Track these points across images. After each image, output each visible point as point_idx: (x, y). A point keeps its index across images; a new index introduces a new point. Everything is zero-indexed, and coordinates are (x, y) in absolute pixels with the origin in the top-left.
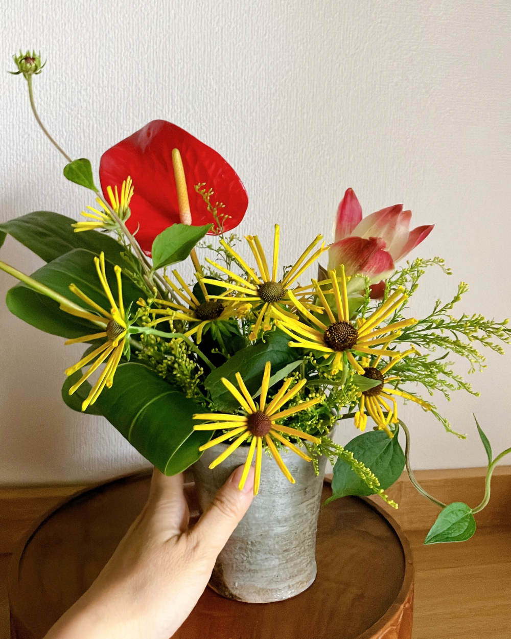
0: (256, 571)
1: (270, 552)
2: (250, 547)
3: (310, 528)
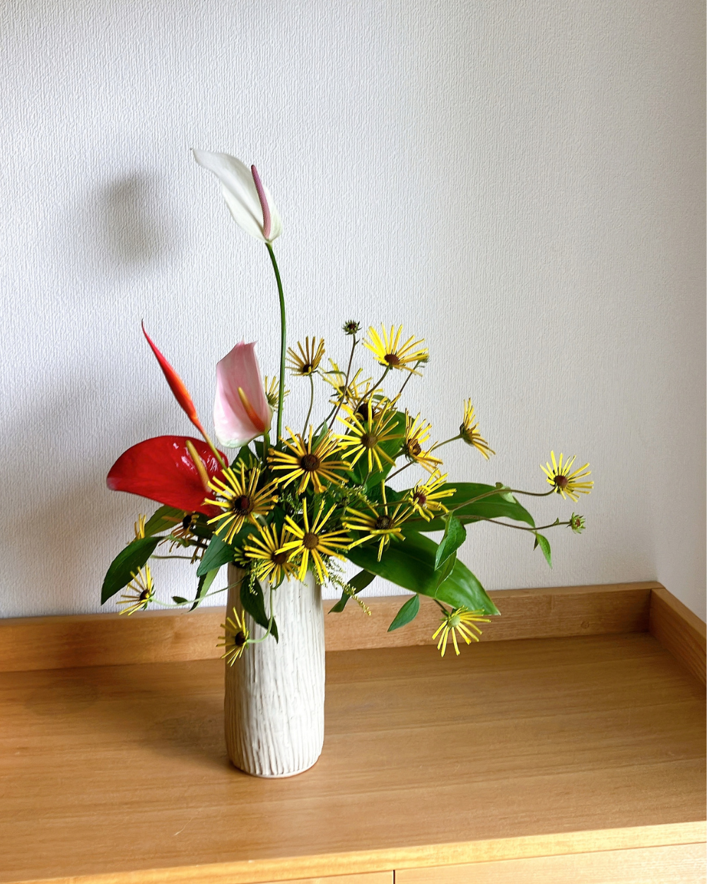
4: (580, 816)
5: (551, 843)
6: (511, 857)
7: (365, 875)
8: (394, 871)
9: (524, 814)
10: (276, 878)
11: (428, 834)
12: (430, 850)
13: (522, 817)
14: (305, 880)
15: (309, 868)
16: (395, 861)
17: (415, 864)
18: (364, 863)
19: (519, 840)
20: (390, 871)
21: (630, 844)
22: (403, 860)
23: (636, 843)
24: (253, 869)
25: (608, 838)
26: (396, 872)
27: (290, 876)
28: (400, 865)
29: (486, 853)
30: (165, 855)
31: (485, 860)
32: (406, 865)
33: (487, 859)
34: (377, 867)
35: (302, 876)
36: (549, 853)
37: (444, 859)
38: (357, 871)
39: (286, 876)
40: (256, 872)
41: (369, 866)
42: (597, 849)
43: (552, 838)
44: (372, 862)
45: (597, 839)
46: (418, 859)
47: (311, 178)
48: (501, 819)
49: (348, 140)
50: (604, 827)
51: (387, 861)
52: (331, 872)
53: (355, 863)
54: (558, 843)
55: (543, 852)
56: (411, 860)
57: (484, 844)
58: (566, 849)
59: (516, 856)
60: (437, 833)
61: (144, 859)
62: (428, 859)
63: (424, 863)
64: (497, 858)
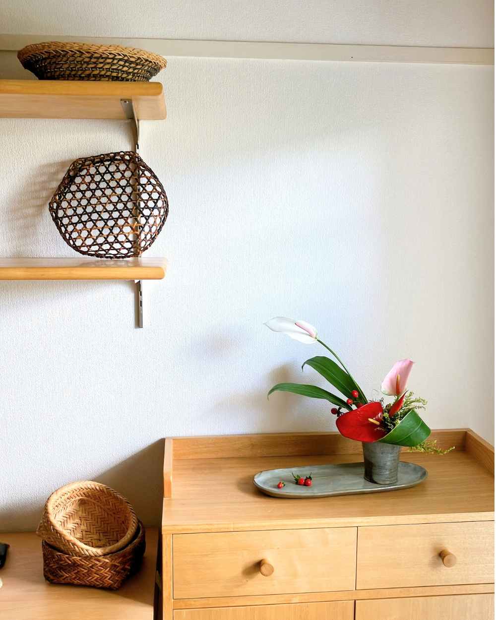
12: (372, 519)
14: (323, 529)
18: (346, 523)
20: (356, 527)
22: (361, 522)
28: (360, 525)
34: (351, 525)
44: (349, 523)
51: (355, 522)
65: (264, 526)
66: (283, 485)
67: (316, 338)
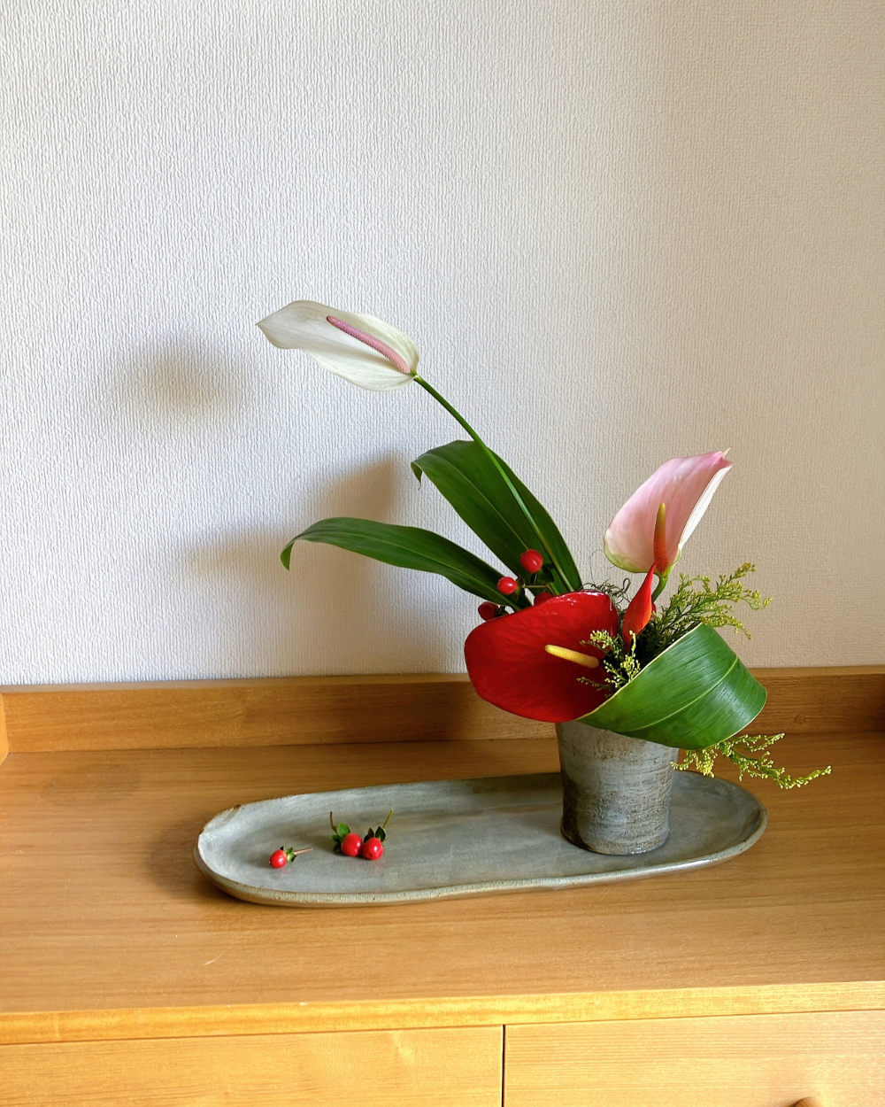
0: (606, 826)
1: (620, 810)
2: (601, 804)
3: (660, 795)
4: (772, 964)
5: (727, 999)
6: (670, 1015)
7: (463, 1029)
8: (504, 1026)
9: (692, 959)
10: (338, 1028)
11: (555, 978)
12: (555, 1000)
13: (690, 962)
14: (380, 1033)
15: (385, 1016)
16: (504, 1013)
17: (534, 1018)
18: (461, 1013)
19: (681, 992)
20: (500, 1025)
21: (840, 1006)
22: (517, 1012)
23: (850, 1004)
24: (307, 1014)
25: (810, 996)
26: (507, 1027)
27: (358, 1026)
28: (512, 1019)
29: (634, 1008)
30: (187, 989)
31: (633, 1017)
32: (521, 1018)
33: (636, 1017)
34: (480, 1020)
35: (376, 1027)
36: (725, 1012)
37: (574, 1013)
38: (452, 1025)
39: (352, 1026)
40: (311, 1019)
41: (469, 1017)
42: (793, 1010)
43: (731, 991)
44: (473, 1013)
45: (794, 996)
46: (538, 1012)
47: (432, 84)
48: (659, 963)
49: (486, 28)
50: (805, 981)
51: (494, 1012)
52: (415, 1024)
53: (448, 1014)
54: (738, 1000)
55: (716, 1011)
56: (527, 1012)
57: (631, 995)
58: (748, 1008)
59: (679, 1014)
60: (568, 978)
61: (157, 993)
62: (552, 1012)
63: (547, 1018)
64: (651, 1016)
65: (171, 1025)
66: (289, 857)
67: (413, 374)
